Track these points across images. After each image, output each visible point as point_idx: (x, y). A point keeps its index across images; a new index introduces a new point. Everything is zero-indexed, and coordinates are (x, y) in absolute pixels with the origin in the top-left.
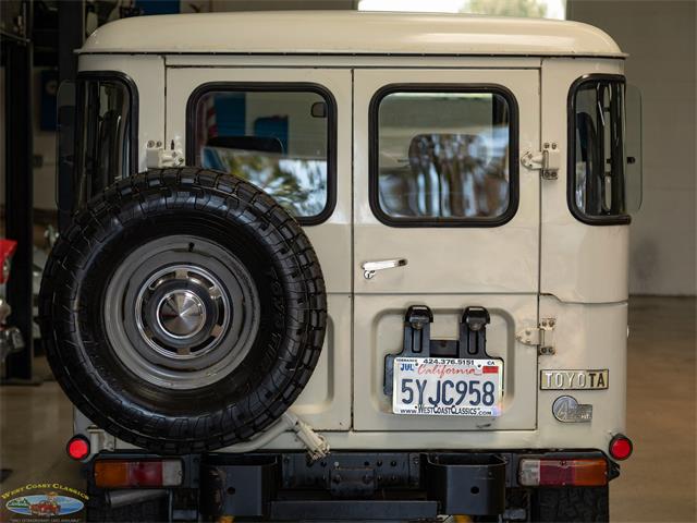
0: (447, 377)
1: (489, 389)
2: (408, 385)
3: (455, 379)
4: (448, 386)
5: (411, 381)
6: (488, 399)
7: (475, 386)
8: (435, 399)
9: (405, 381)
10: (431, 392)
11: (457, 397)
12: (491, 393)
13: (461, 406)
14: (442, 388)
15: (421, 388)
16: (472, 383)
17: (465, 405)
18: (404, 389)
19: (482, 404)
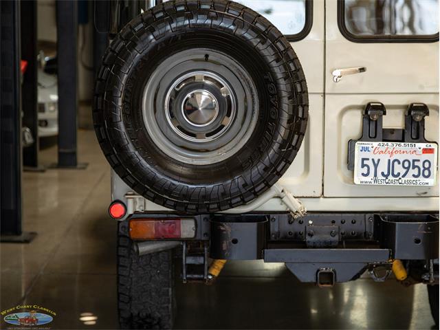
0: (395, 157)
1: (427, 165)
2: (365, 162)
3: (402, 158)
4: (396, 163)
5: (368, 159)
6: (426, 173)
7: (416, 163)
8: (386, 173)
9: (363, 160)
10: (383, 168)
11: (403, 171)
12: (428, 169)
13: (406, 178)
14: (391, 165)
15: (376, 166)
16: (414, 161)
17: (409, 177)
18: (363, 166)
19: (422, 177)
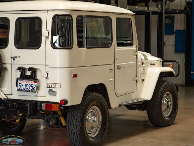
0: (27, 83)
3: (29, 84)
6: (34, 88)
7: (32, 86)
9: (19, 84)
10: (24, 87)
11: (29, 88)
12: (35, 87)
14: (26, 86)
15: (22, 86)
16: (32, 85)
18: (19, 85)
19: (33, 90)
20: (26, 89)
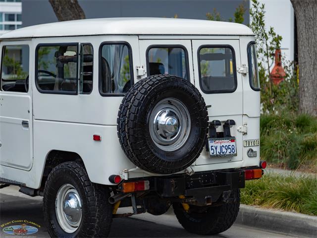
0: (222, 144)
1: (233, 147)
4: (223, 147)
6: (233, 150)
7: (230, 147)
9: (212, 146)
10: (218, 150)
11: (225, 151)
13: (227, 154)
14: (221, 148)
15: (216, 149)
18: (212, 149)
19: (232, 153)
20: (221, 153)
